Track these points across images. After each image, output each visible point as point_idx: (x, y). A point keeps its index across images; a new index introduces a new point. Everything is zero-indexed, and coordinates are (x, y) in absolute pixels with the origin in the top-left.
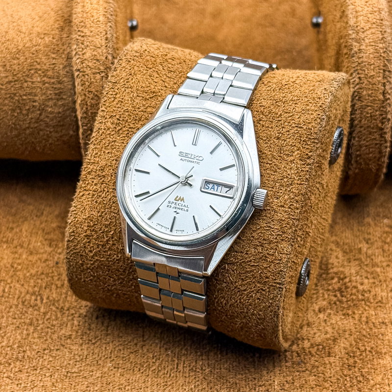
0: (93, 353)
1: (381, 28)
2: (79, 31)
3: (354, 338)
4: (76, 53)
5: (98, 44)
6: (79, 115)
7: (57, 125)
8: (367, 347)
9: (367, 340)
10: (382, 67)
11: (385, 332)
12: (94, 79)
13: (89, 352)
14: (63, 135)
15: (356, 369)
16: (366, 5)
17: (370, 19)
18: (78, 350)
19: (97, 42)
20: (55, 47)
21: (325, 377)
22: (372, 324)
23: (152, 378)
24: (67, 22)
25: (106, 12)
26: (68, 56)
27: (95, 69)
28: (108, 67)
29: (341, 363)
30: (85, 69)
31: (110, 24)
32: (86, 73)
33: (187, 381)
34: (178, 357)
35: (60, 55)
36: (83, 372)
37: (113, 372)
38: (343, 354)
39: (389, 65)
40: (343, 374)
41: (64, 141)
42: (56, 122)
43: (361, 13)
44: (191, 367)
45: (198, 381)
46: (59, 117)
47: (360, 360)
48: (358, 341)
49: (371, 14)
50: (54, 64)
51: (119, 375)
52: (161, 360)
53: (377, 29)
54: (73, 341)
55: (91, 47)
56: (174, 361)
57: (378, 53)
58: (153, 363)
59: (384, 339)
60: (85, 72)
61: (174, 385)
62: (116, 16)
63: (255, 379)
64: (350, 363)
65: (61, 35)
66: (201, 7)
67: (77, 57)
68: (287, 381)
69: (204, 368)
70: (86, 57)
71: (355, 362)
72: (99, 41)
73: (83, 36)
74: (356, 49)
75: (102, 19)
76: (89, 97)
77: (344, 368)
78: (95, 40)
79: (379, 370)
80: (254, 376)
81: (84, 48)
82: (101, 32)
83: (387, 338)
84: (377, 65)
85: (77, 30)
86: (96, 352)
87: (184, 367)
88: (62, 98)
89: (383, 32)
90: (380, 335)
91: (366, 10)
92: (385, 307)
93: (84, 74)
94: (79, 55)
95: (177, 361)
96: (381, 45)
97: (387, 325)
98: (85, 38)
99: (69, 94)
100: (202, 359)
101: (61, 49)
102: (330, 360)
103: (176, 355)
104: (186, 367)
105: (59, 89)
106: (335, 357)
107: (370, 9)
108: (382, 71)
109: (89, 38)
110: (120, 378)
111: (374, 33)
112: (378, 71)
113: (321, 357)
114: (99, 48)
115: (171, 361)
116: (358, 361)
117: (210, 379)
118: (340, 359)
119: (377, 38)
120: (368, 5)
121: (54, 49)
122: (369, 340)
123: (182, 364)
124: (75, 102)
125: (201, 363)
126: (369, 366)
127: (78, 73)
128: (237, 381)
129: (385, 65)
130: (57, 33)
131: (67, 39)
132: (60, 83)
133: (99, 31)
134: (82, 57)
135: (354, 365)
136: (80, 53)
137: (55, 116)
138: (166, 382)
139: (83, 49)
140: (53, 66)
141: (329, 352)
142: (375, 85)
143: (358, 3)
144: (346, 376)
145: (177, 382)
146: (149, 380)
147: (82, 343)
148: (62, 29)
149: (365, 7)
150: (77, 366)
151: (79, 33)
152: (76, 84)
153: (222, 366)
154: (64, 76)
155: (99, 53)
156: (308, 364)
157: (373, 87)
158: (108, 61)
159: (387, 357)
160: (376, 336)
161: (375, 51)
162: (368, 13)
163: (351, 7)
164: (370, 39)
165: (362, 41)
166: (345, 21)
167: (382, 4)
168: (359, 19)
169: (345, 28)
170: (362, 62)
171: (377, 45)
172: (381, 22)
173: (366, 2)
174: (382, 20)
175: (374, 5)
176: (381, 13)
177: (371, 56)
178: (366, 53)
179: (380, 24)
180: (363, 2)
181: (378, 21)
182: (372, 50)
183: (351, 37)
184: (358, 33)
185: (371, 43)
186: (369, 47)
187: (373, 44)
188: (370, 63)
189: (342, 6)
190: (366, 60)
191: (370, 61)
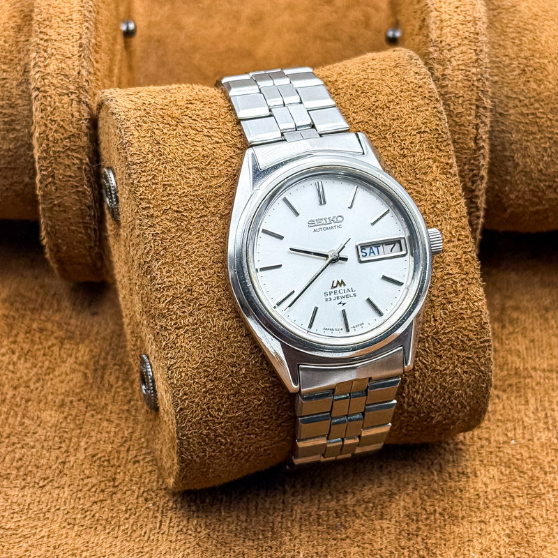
0: (39, 502)
1: (475, 45)
2: (41, 32)
3: (420, 494)
4: (36, 64)
5: (68, 52)
6: (37, 154)
7: (6, 168)
8: (437, 508)
9: (437, 497)
10: (474, 102)
11: (465, 487)
12: (60, 102)
13: (34, 500)
14: (15, 182)
15: (419, 539)
16: (455, 12)
17: (461, 32)
18: (18, 495)
19: (67, 50)
20: (7, 54)
21: (373, 549)
22: (447, 475)
23: (122, 541)
24: (26, 19)
25: (83, 7)
26: (25, 69)
27: (62, 89)
28: (80, 87)
29: (398, 530)
30: (47, 88)
31: (87, 24)
32: (48, 94)
33: (172, 548)
34: (162, 512)
35: (15, 66)
36: (22, 528)
37: (64, 531)
38: (402, 516)
39: (484, 99)
40: (400, 546)
41: (15, 191)
42: (4, 164)
43: (448, 22)
44: (181, 527)
45: (189, 548)
46: (9, 157)
47: (426, 526)
48: (426, 498)
49: (462, 24)
50: (4, 79)
51: (74, 534)
52: (137, 515)
53: (469, 47)
54: (11, 483)
55: (57, 56)
56: (156, 517)
57: (470, 81)
58: (126, 519)
59: (463, 497)
60: (47, 92)
61: (153, 552)
62: (98, 13)
63: (271, 548)
64: (410, 530)
65: (17, 38)
66: (235, 8)
67: (37, 69)
68: (317, 553)
69: (199, 530)
70: (48, 70)
71: (419, 529)
72: (71, 48)
73: (46, 41)
74: (438, 75)
75: (75, 16)
76: (51, 129)
77: (401, 537)
78: (64, 47)
79: (452, 541)
80: (270, 544)
81: (47, 57)
82: (73, 36)
83: (467, 495)
84: (466, 97)
85: (39, 31)
86: (43, 499)
87: (170, 527)
88: (14, 129)
89: (478, 51)
90: (458, 491)
91: (455, 18)
92: (468, 450)
93: (44, 94)
94: (39, 67)
95: (160, 518)
96: (474, 70)
97: (469, 477)
98: (50, 43)
99: (25, 123)
100: (198, 517)
101: (16, 57)
102: (382, 525)
103: (160, 509)
104: (173, 527)
105: (10, 116)
106: (390, 521)
107: (461, 18)
108: (474, 107)
109: (55, 43)
110: (75, 540)
111: (465, 52)
112: (469, 106)
113: (370, 520)
114: (69, 58)
115: (152, 517)
116: (423, 527)
117: (206, 545)
118: (397, 524)
119: (469, 59)
120: (459, 12)
121: (5, 57)
122: (442, 498)
123: (168, 522)
124: (31, 135)
125: (195, 522)
126: (438, 535)
127: (37, 92)
128: (246, 550)
129: (479, 99)
130: (12, 34)
131: (26, 43)
132: (11, 106)
133: (70, 34)
134: (43, 71)
135: (415, 533)
136: (41, 64)
137: (3, 154)
138: (142, 548)
139: (45, 58)
140: (3, 82)
141: (382, 513)
142: (464, 126)
143: (444, 8)
144: (403, 549)
145: (157, 548)
146: (118, 544)
147: (25, 487)
148: (19, 30)
149: (455, 14)
150: (14, 520)
151: (41, 36)
152: (34, 109)
153: (225, 527)
154: (18, 97)
155: (68, 66)
156: (350, 530)
157: (461, 130)
158: (82, 78)
159: (464, 523)
160: (453, 492)
161: (466, 78)
162: (458, 22)
163: (434, 13)
164: (458, 60)
165: (448, 63)
166: (426, 33)
167: (479, 12)
168: (444, 31)
169: (425, 43)
170: (447, 93)
171: (469, 69)
172: (476, 36)
173: (457, 8)
174: (477, 34)
175: (467, 12)
176: (477, 24)
177: (460, 84)
178: (452, 80)
179: (474, 40)
180: (452, 8)
181: (472, 35)
182: (461, 77)
183: (432, 56)
184: (441, 51)
185: (461, 67)
186: (456, 73)
187: (464, 68)
188: (457, 94)
189: (422, 13)
190: (452, 90)
191: (457, 92)
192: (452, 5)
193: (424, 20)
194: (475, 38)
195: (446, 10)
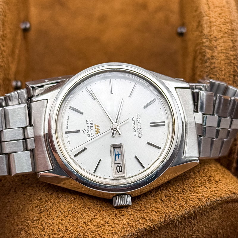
1: (232, 37)
10: (232, 73)
17: (223, 29)
43: (215, 23)
49: (223, 24)
53: (228, 38)
57: (228, 60)
74: (208, 56)
89: (234, 41)
96: (232, 53)
107: (223, 20)
111: (226, 42)
119: (228, 46)
120: (221, 17)
149: (219, 18)
161: (226, 58)
162: (220, 23)
163: (206, 18)
164: (221, 47)
165: (215, 49)
166: (200, 29)
167: (234, 16)
168: (212, 29)
169: (200, 36)
170: (214, 68)
171: (228, 52)
172: (232, 32)
173: (220, 14)
174: (233, 30)
175: (226, 17)
176: (232, 24)
177: (223, 62)
178: (218, 60)
179: (231, 34)
180: (217, 14)
181: (230, 31)
182: (223, 57)
183: (205, 45)
184: (211, 41)
185: (223, 51)
186: (220, 55)
187: (225, 51)
188: (221, 68)
189: (198, 17)
190: (217, 65)
191: (221, 67)
192: (217, 12)
193: (199, 22)
194: (232, 33)
195: (213, 16)
